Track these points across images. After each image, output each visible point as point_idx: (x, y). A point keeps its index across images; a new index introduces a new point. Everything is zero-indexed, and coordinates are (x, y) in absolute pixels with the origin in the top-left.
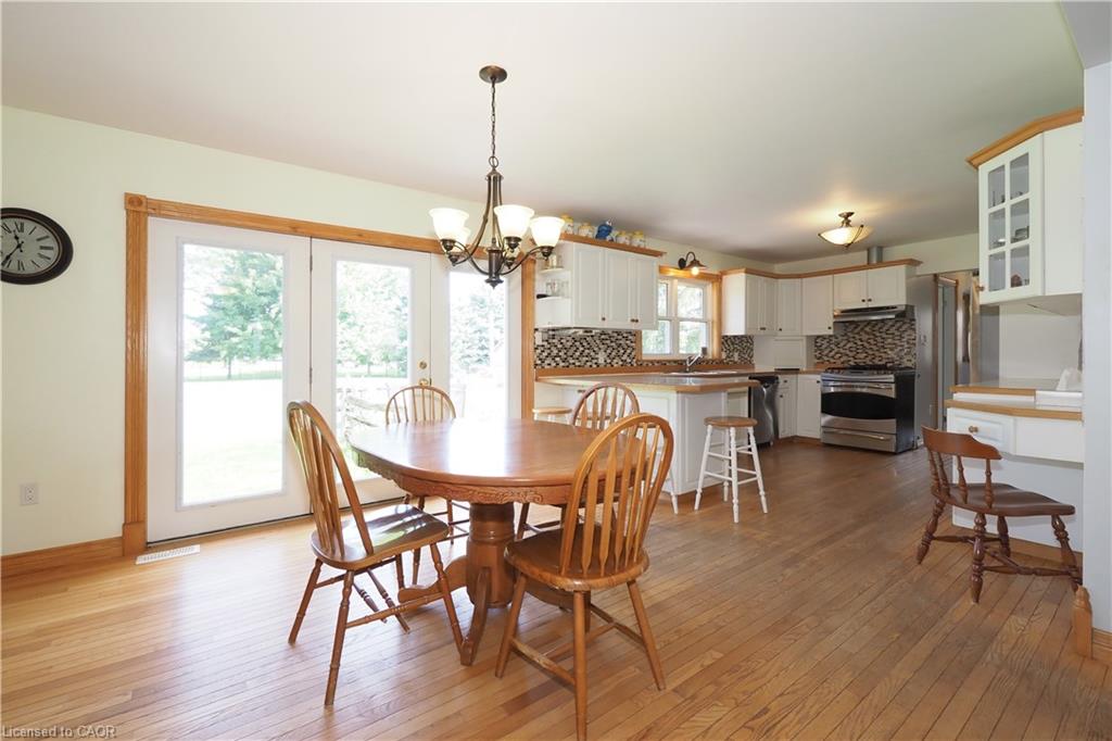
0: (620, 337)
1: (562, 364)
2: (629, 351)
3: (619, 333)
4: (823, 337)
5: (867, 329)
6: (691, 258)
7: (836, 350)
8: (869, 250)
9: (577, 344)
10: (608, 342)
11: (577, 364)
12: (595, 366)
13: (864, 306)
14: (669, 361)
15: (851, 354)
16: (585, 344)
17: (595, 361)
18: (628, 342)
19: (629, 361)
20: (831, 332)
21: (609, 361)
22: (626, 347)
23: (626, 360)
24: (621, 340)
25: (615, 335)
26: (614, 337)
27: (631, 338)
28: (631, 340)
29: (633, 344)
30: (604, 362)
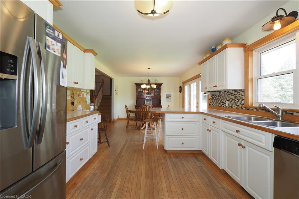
0: (236, 93)
2: (240, 101)
9: (219, 97)
10: (230, 96)
11: (219, 105)
12: (225, 107)
16: (222, 97)
17: (225, 105)
18: (240, 95)
19: (240, 106)
21: (230, 105)
22: (239, 98)
23: (239, 106)
24: (236, 94)
25: (234, 92)
26: (233, 93)
27: (241, 93)
28: (241, 94)
29: (243, 97)
30: (228, 105)
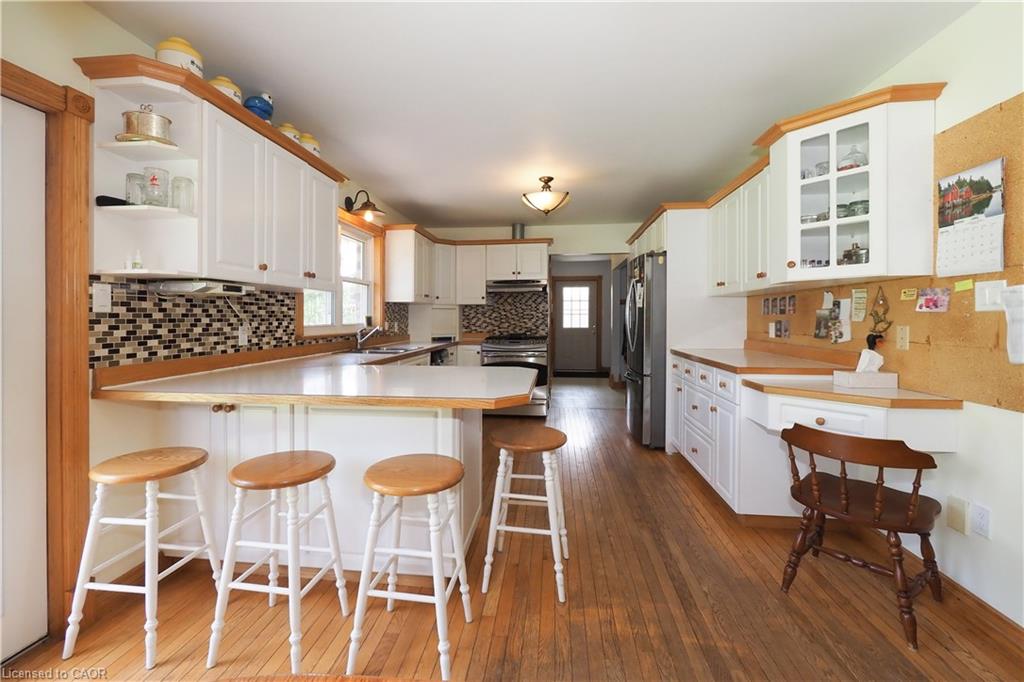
0: (272, 301)
1: (163, 353)
2: (285, 323)
3: (271, 293)
4: (471, 307)
5: (509, 300)
6: (362, 199)
7: (483, 319)
8: (514, 226)
9: (197, 311)
11: (198, 349)
12: (231, 351)
13: (513, 278)
14: (336, 337)
15: (496, 324)
16: (213, 311)
17: (230, 342)
18: (285, 309)
19: (285, 338)
20: (484, 302)
21: (255, 340)
22: (280, 316)
23: (281, 338)
24: (273, 305)
25: (265, 296)
26: (263, 300)
27: (287, 302)
28: (287, 305)
29: (291, 313)
30: (246, 343)
